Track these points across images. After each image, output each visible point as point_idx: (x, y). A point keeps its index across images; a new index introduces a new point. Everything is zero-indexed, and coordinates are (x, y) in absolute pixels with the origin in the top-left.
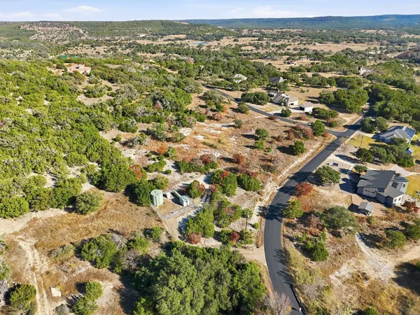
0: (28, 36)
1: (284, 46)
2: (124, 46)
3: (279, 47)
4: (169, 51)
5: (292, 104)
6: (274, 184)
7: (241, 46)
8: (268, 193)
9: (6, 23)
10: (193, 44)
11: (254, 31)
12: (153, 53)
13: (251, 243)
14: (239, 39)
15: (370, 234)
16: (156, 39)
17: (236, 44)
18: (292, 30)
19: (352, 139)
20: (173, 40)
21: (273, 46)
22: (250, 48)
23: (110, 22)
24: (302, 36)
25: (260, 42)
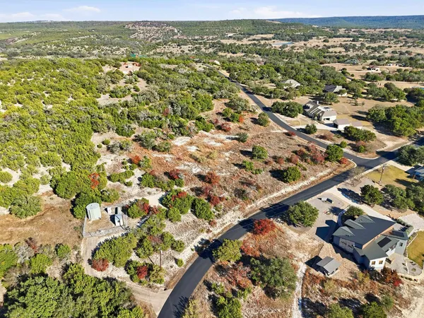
0: (130, 34)
1: (382, 48)
2: (208, 46)
3: (375, 49)
4: (251, 52)
5: (328, 119)
6: (238, 213)
7: (329, 47)
8: (224, 224)
9: (115, 23)
10: (277, 44)
11: (353, 30)
12: (234, 53)
13: (161, 283)
14: (330, 40)
15: (317, 302)
16: (242, 39)
17: (325, 45)
18: (398, 30)
19: (377, 170)
20: (257, 40)
21: (367, 48)
22: (338, 50)
23: (203, 22)
24: (408, 37)
25: (353, 43)
